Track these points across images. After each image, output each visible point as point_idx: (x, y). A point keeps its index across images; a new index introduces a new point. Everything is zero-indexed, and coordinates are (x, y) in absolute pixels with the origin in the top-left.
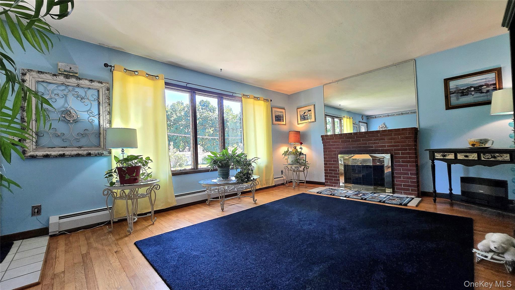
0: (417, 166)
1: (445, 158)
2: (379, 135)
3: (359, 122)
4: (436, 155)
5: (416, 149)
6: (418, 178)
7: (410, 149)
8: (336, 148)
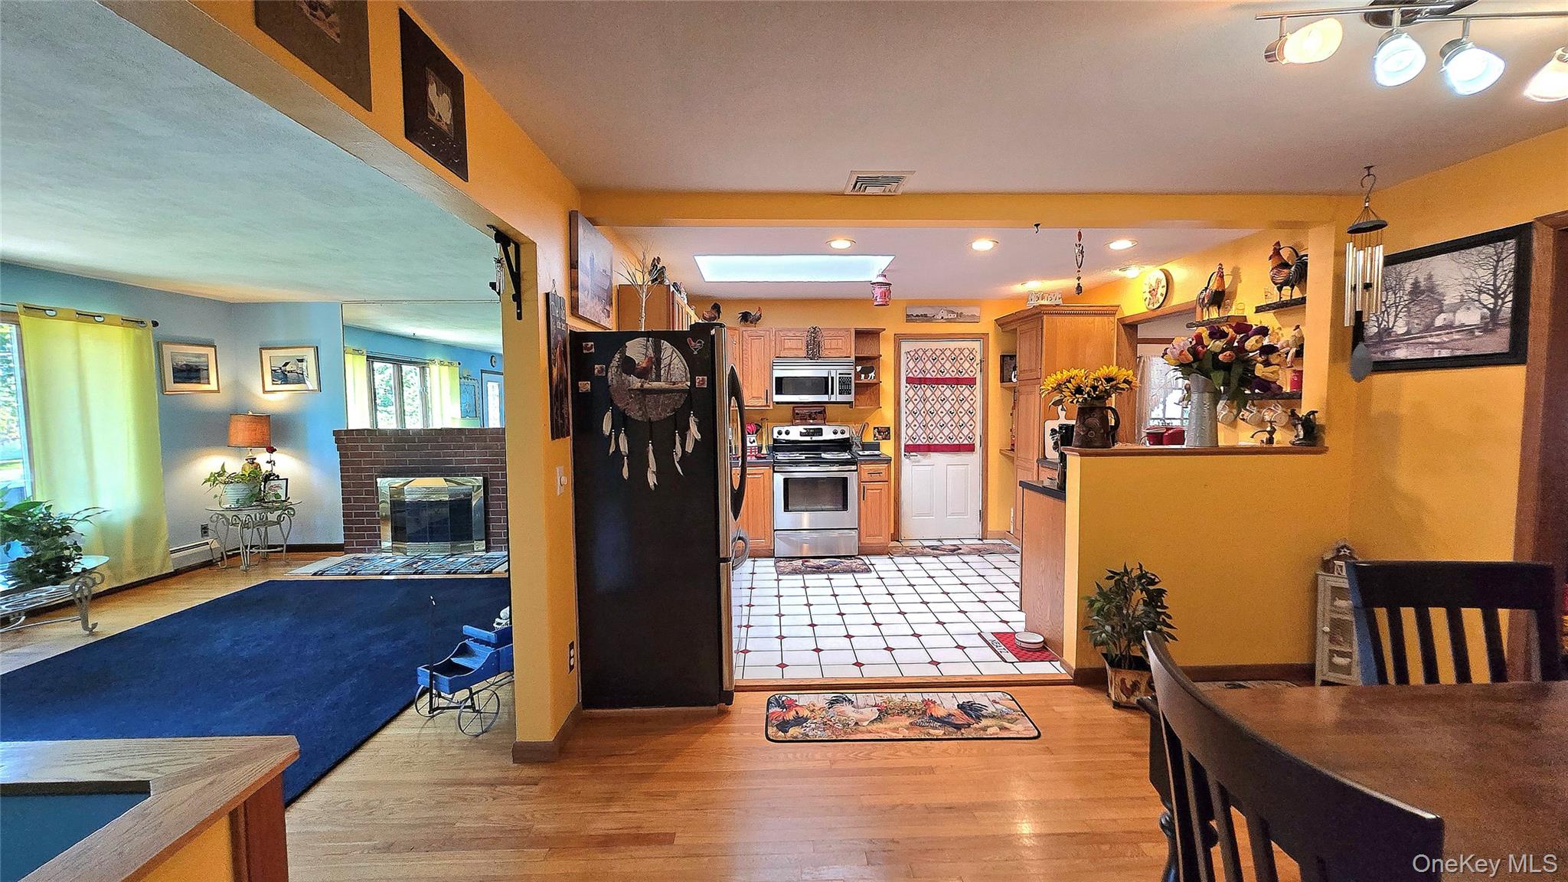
3: (482, 372)
8: (373, 463)
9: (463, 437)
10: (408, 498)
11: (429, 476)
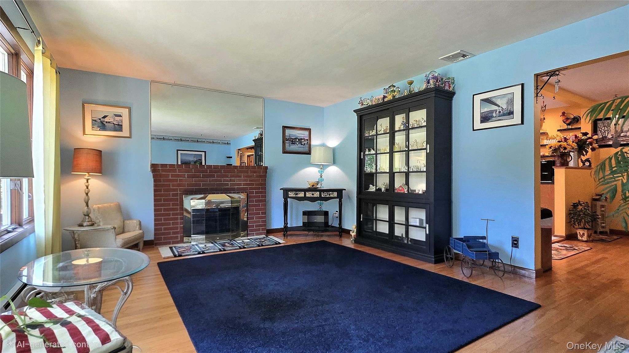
1: (296, 196)
4: (289, 193)
9: (236, 170)
11: (214, 193)
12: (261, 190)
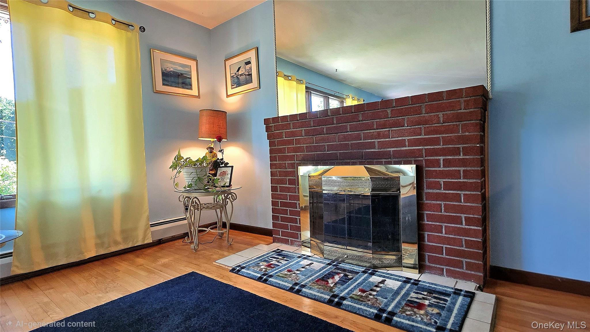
0: (484, 197)
2: (389, 111)
5: (482, 151)
6: (484, 231)
7: (466, 152)
8: (296, 150)
10: (326, 190)
12: (461, 157)
